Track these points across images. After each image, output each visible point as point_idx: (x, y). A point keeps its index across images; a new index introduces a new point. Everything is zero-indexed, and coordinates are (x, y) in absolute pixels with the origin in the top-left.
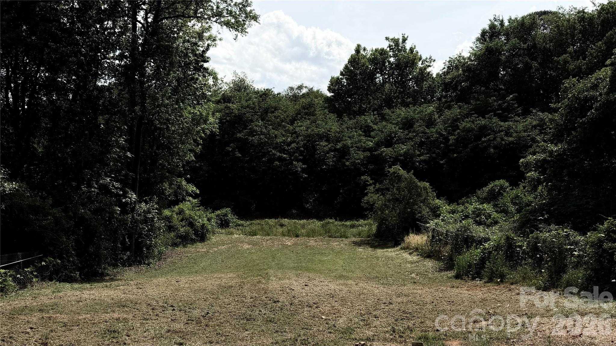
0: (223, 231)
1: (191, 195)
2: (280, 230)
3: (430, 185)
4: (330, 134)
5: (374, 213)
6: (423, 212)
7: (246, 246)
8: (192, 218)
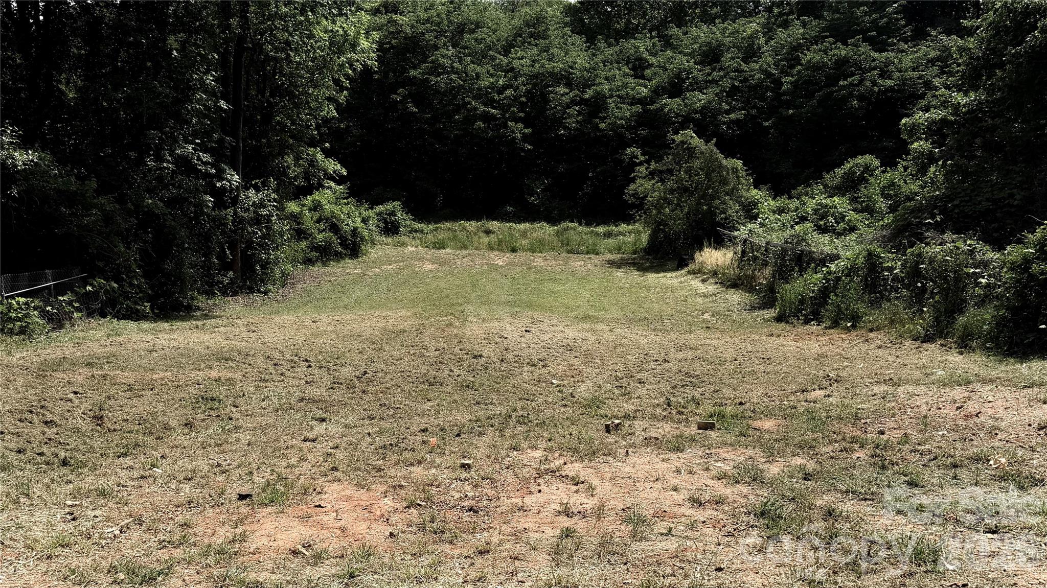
0: (390, 240)
1: (332, 178)
2: (485, 240)
3: (744, 165)
4: (572, 74)
5: (645, 213)
6: (730, 212)
7: (428, 266)
8: (335, 217)
